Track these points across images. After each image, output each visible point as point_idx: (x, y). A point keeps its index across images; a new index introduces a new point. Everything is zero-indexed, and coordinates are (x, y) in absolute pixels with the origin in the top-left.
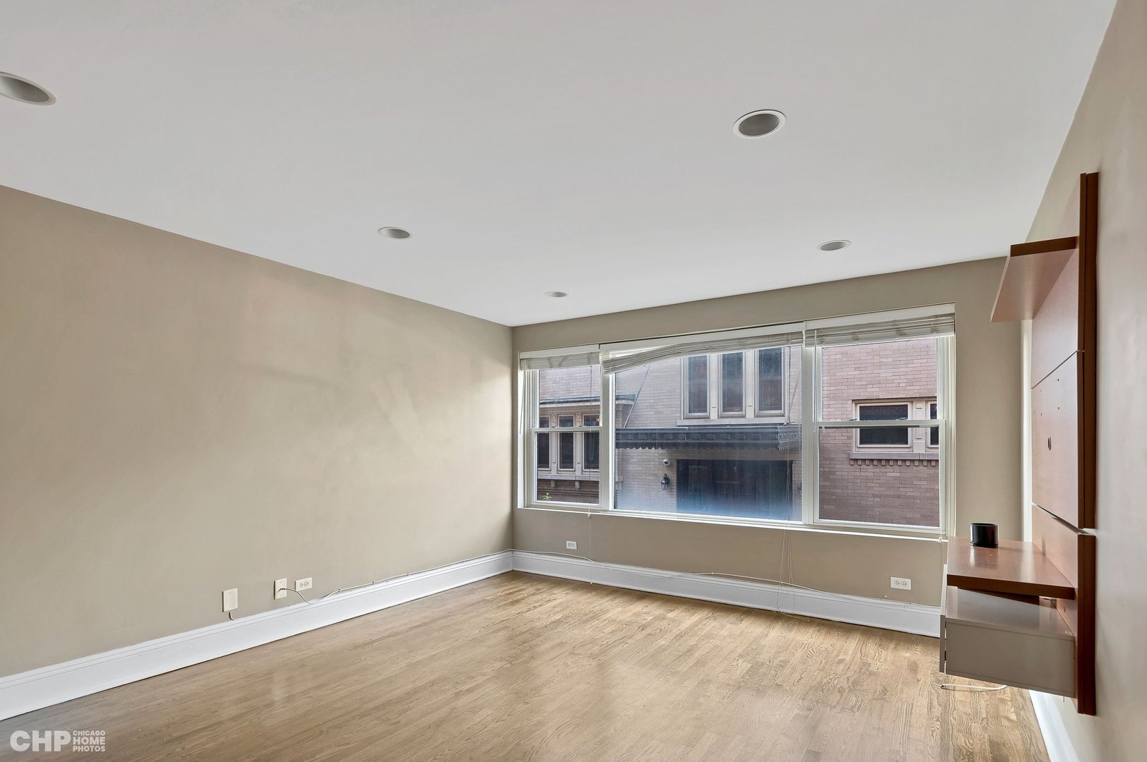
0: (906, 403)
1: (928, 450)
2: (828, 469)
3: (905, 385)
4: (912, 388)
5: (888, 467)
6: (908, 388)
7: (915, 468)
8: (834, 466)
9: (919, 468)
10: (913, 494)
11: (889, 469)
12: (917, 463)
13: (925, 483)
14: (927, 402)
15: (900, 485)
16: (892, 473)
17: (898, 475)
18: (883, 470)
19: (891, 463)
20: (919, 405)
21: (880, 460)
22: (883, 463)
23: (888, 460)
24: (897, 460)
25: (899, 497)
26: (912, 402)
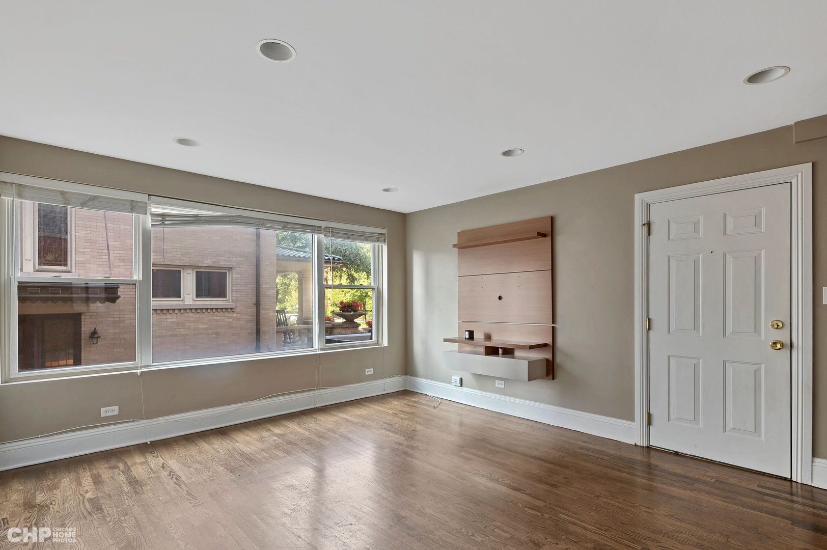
0: (179, 269)
1: (194, 302)
2: (118, 319)
3: (180, 256)
4: (184, 258)
5: (168, 314)
6: (182, 258)
7: (186, 314)
8: (123, 316)
9: (189, 314)
10: (185, 333)
11: (169, 316)
12: (188, 311)
13: (193, 324)
14: (193, 269)
15: (176, 327)
16: (170, 319)
17: (175, 320)
18: (164, 317)
19: (170, 311)
20: (189, 271)
21: (162, 310)
22: (165, 312)
23: (168, 310)
24: (175, 309)
25: (175, 335)
26: (184, 269)
